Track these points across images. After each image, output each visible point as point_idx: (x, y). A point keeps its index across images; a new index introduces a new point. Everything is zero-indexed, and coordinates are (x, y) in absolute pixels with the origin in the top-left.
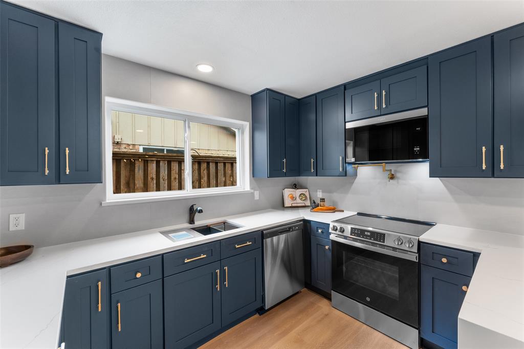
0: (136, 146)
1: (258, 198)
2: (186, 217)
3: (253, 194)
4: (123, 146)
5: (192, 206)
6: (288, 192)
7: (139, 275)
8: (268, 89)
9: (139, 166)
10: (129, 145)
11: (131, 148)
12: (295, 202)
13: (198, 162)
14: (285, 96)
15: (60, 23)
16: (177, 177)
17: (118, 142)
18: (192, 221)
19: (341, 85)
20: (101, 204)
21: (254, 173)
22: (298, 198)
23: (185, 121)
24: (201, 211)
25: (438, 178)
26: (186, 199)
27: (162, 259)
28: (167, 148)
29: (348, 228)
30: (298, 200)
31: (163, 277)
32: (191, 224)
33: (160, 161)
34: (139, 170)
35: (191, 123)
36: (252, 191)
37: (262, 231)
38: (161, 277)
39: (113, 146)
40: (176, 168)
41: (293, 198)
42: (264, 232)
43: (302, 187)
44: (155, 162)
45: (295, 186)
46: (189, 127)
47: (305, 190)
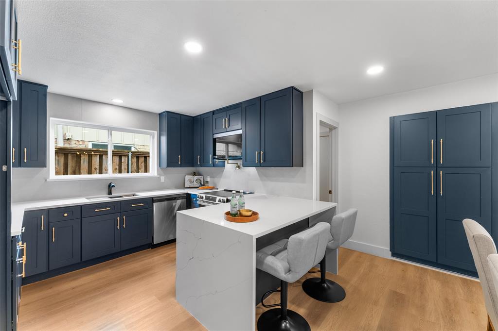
0: (86, 142)
1: (164, 181)
2: (107, 190)
3: (159, 178)
4: (73, 142)
5: (110, 184)
6: (188, 178)
7: (66, 215)
8: (166, 111)
9: (84, 159)
10: (79, 141)
11: (81, 143)
12: (193, 184)
13: (136, 156)
14: (181, 115)
15: (22, 83)
16: (118, 168)
17: (68, 139)
18: (110, 193)
19: (211, 112)
20: (46, 180)
21: (160, 165)
22: (195, 181)
23: (108, 130)
24: (114, 186)
25: (255, 168)
26: (106, 180)
27: (81, 207)
28: (115, 144)
29: (204, 196)
30: (195, 183)
31: (81, 218)
32: (109, 195)
33: (102, 155)
34: (84, 162)
35: (113, 132)
36: (158, 176)
37: (152, 198)
38: (80, 217)
39: (64, 141)
40: (117, 161)
41: (191, 182)
42: (154, 199)
43: (199, 174)
44: (98, 156)
45: (195, 174)
46: (111, 134)
47: (200, 176)
